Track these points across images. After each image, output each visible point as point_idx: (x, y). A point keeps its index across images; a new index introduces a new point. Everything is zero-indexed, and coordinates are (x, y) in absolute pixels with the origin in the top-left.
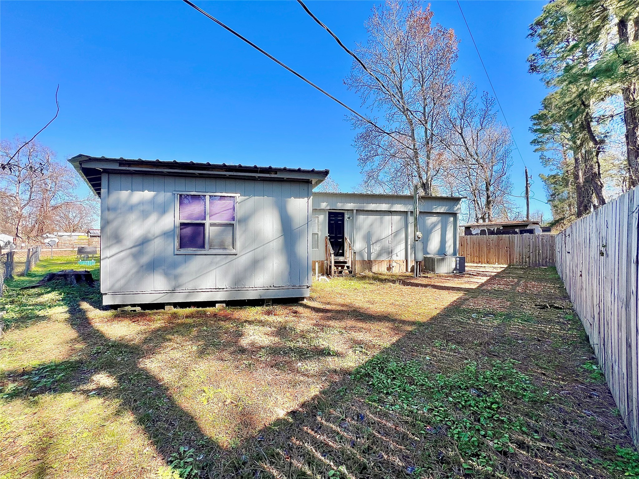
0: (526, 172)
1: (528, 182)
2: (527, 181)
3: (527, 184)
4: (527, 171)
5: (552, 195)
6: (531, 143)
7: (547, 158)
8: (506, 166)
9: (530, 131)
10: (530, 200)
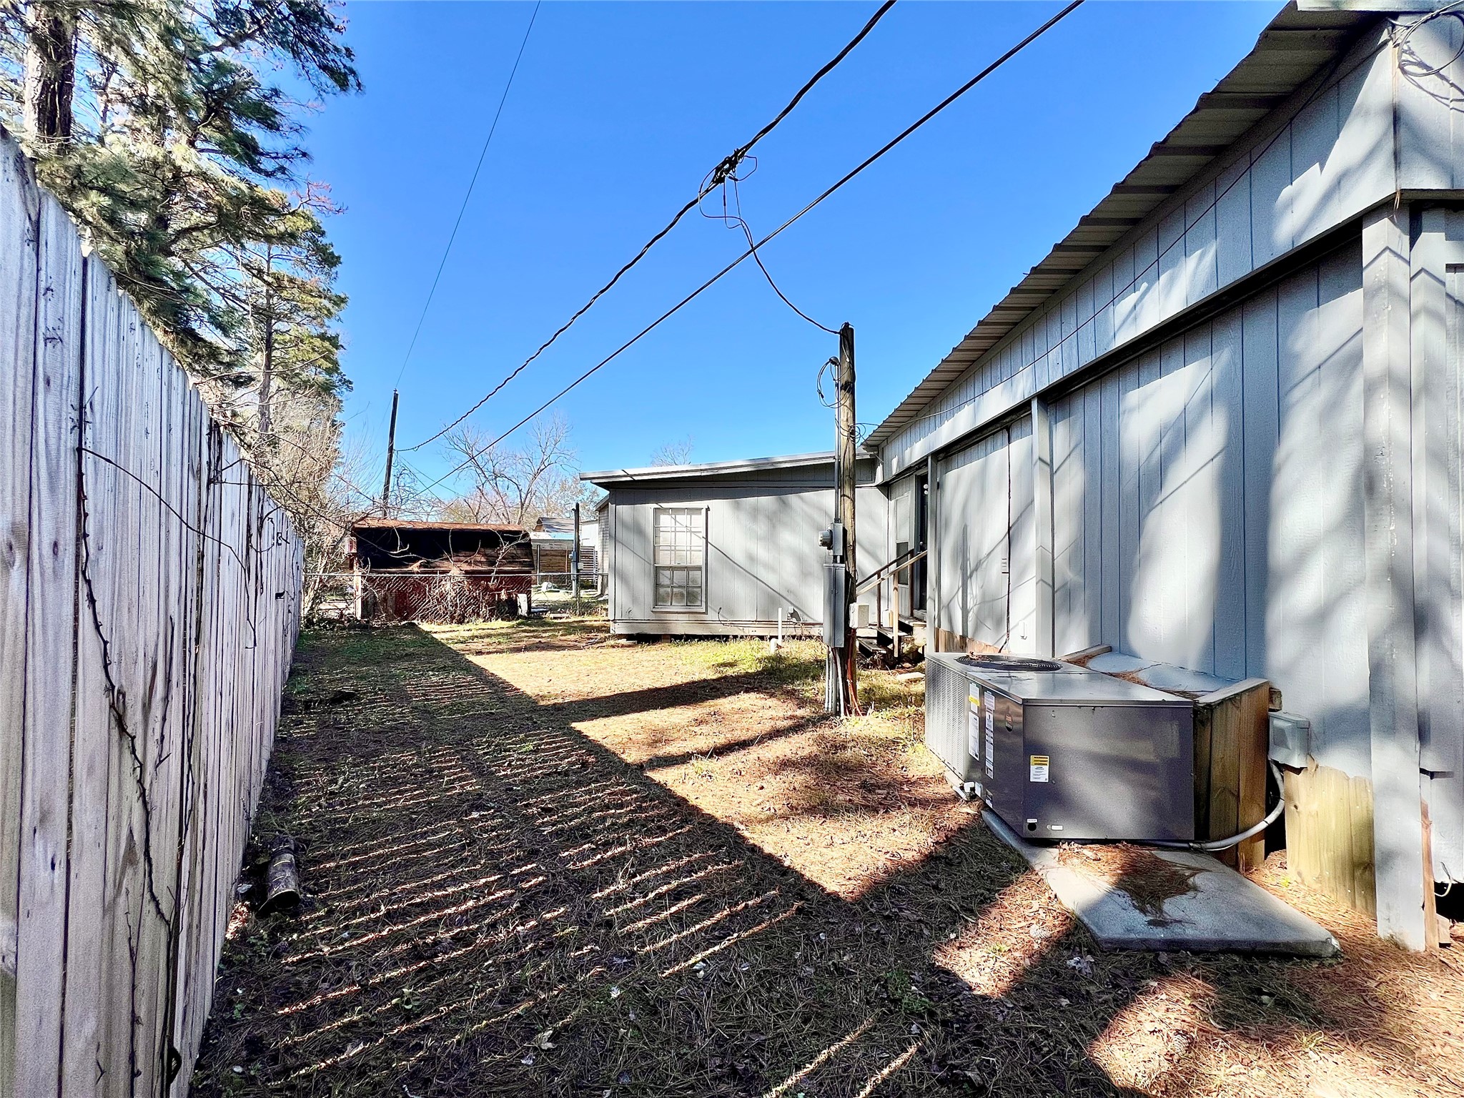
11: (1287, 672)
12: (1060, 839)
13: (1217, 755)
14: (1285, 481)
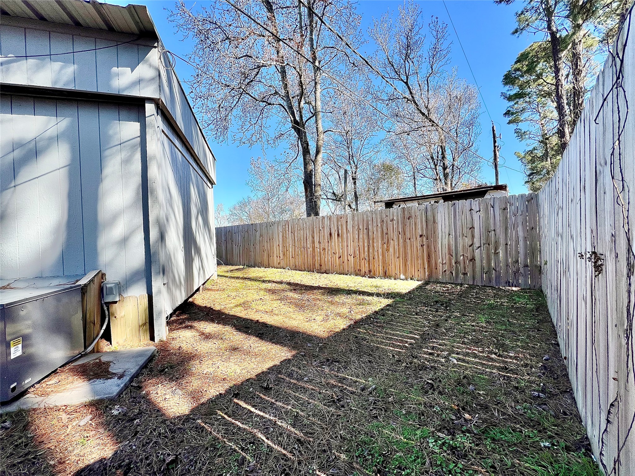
0: (493, 131)
1: (496, 144)
2: (495, 142)
3: (495, 147)
4: (495, 129)
5: (529, 176)
6: (504, 114)
7: (523, 131)
8: (473, 135)
9: (502, 97)
10: (499, 169)
11: (110, 264)
12: (28, 388)
13: (88, 308)
14: (106, 185)
